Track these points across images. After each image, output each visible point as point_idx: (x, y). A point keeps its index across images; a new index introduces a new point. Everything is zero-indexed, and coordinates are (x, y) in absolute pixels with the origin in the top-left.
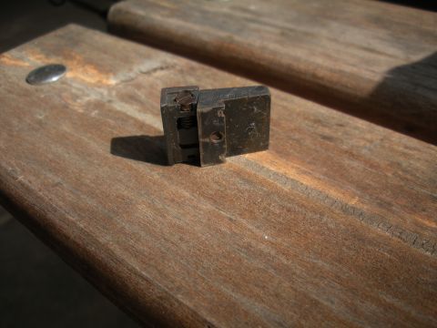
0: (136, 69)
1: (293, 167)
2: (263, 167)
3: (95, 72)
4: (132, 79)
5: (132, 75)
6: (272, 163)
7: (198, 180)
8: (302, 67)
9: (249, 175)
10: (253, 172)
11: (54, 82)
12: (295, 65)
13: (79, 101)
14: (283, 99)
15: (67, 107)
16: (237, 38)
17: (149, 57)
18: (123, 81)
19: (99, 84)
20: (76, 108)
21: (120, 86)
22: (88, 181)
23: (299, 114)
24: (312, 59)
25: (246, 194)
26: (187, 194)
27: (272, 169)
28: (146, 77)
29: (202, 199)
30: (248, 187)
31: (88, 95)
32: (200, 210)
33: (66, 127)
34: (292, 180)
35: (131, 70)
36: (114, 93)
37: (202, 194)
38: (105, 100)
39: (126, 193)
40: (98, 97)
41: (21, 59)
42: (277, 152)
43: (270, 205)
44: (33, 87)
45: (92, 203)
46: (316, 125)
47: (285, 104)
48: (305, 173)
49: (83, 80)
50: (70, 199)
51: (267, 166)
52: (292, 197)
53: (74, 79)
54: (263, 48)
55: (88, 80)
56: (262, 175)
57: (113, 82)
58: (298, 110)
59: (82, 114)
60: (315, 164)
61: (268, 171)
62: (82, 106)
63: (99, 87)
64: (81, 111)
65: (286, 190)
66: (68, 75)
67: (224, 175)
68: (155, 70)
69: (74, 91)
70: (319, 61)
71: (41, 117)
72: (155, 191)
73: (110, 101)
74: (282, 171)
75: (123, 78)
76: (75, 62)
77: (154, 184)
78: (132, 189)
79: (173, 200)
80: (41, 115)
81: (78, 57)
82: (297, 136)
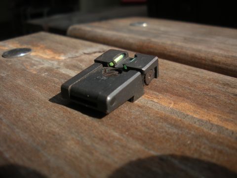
0: (81, 52)
1: (214, 116)
2: (188, 115)
3: (52, 53)
4: (77, 57)
5: (77, 55)
6: (195, 112)
7: (127, 123)
8: (203, 55)
9: (176, 121)
10: (179, 119)
11: (21, 57)
12: (197, 54)
13: (35, 67)
14: (194, 71)
15: (25, 70)
16: (154, 40)
17: (91, 46)
18: (69, 58)
19: (53, 59)
20: (32, 71)
21: (68, 60)
22: (26, 119)
23: (209, 80)
24: (210, 50)
25: (175, 137)
26: (116, 134)
27: (195, 116)
28: (87, 56)
29: (131, 139)
30: (175, 130)
31: (43, 64)
32: (129, 149)
33: (20, 82)
34: (217, 126)
35: (77, 52)
36: (62, 64)
37: (131, 135)
38: (54, 67)
39: (57, 130)
40: (50, 66)
41: (4, 46)
42: (198, 104)
43: (200, 147)
44: (5, 59)
45: (23, 136)
46: (226, 87)
47: (197, 74)
48: (226, 120)
49: (42, 57)
50: (5, 132)
51: (191, 114)
52: (220, 140)
53: (36, 56)
54: (173, 45)
55: (45, 56)
56: (187, 121)
57: (62, 58)
58: (208, 77)
59: (35, 74)
60: (234, 114)
61: (192, 118)
62: (36, 70)
63: (52, 60)
64: (35, 72)
65: (212, 133)
66: (32, 54)
67: (151, 120)
68: (95, 52)
69: (33, 62)
70: (216, 51)
71: (3, 75)
72: (85, 130)
73: (57, 68)
74: (205, 118)
75: (70, 56)
76: (39, 48)
77: (85, 124)
78: (64, 127)
79: (101, 139)
80: (4, 74)
81: (41, 46)
82: (212, 94)
